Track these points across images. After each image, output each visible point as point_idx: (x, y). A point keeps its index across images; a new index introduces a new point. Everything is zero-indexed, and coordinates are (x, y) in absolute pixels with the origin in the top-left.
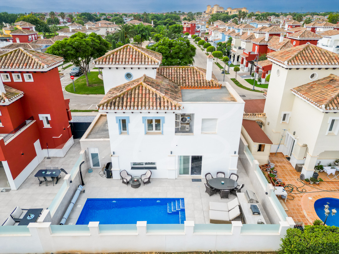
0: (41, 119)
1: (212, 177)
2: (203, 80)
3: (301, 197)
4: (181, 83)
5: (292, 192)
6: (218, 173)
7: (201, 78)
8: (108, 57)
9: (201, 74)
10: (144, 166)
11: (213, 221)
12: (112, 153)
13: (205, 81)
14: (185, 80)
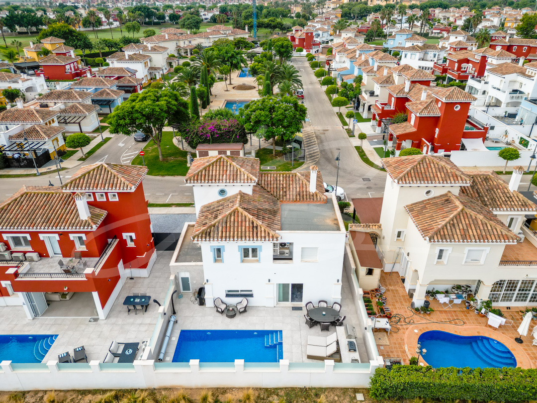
0: (124, 238)
1: (314, 307)
2: (306, 191)
3: (407, 329)
4: (281, 196)
5: (399, 323)
6: (320, 302)
7: (304, 189)
8: (200, 174)
9: (304, 183)
10: (239, 293)
11: (309, 357)
12: (205, 281)
13: (308, 193)
14: (286, 192)
